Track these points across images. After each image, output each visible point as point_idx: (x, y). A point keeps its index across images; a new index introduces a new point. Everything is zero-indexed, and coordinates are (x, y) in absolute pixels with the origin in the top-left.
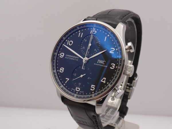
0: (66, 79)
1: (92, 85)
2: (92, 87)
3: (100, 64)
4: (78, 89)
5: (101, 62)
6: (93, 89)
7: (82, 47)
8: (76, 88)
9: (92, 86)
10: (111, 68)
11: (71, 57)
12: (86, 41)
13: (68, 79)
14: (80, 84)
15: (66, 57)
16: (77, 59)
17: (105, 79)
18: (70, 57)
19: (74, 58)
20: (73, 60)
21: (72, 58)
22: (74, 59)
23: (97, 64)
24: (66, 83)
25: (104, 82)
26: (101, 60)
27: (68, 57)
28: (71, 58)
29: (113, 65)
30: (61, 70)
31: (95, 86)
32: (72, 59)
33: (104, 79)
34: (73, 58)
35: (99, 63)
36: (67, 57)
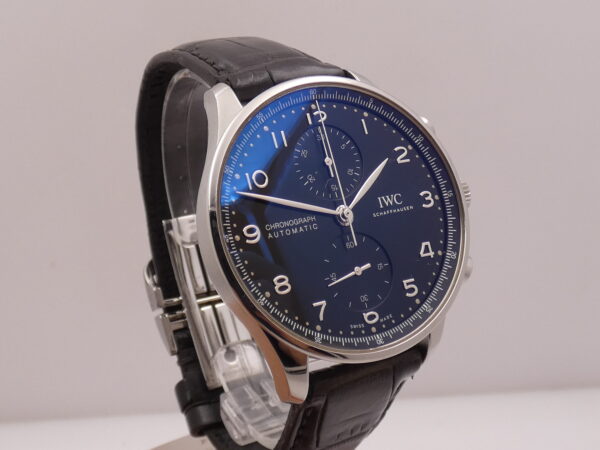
0: (315, 304)
1: (405, 282)
2: (407, 287)
3: (390, 207)
4: (371, 316)
5: (389, 200)
6: (412, 290)
7: (305, 179)
8: (366, 316)
9: (408, 284)
10: (424, 206)
11: (287, 227)
12: (304, 153)
13: (324, 303)
14: (364, 298)
15: (270, 236)
16: (311, 223)
17: (428, 243)
18: (284, 229)
19: (302, 225)
20: (298, 234)
21: (294, 227)
22: (301, 229)
23: (382, 210)
24: (321, 318)
25: (431, 254)
26: (384, 195)
27: (278, 229)
28: (290, 228)
29: (427, 195)
30: (278, 286)
31: (413, 280)
32: (295, 231)
33: (426, 247)
34: (298, 227)
35: (386, 208)
36: (272, 232)
